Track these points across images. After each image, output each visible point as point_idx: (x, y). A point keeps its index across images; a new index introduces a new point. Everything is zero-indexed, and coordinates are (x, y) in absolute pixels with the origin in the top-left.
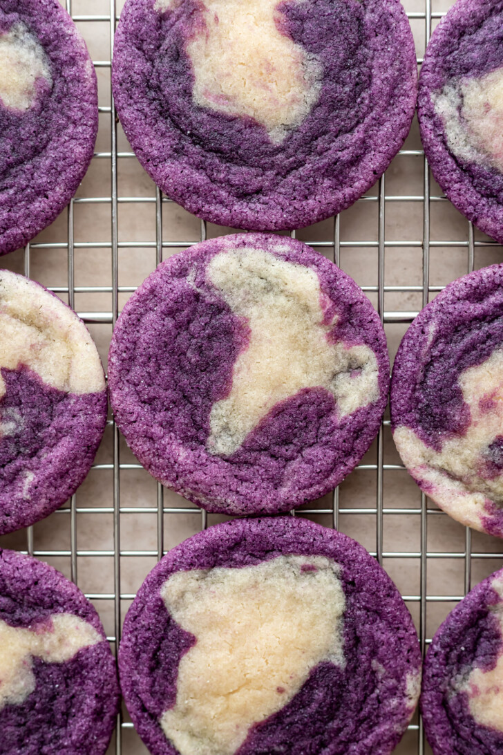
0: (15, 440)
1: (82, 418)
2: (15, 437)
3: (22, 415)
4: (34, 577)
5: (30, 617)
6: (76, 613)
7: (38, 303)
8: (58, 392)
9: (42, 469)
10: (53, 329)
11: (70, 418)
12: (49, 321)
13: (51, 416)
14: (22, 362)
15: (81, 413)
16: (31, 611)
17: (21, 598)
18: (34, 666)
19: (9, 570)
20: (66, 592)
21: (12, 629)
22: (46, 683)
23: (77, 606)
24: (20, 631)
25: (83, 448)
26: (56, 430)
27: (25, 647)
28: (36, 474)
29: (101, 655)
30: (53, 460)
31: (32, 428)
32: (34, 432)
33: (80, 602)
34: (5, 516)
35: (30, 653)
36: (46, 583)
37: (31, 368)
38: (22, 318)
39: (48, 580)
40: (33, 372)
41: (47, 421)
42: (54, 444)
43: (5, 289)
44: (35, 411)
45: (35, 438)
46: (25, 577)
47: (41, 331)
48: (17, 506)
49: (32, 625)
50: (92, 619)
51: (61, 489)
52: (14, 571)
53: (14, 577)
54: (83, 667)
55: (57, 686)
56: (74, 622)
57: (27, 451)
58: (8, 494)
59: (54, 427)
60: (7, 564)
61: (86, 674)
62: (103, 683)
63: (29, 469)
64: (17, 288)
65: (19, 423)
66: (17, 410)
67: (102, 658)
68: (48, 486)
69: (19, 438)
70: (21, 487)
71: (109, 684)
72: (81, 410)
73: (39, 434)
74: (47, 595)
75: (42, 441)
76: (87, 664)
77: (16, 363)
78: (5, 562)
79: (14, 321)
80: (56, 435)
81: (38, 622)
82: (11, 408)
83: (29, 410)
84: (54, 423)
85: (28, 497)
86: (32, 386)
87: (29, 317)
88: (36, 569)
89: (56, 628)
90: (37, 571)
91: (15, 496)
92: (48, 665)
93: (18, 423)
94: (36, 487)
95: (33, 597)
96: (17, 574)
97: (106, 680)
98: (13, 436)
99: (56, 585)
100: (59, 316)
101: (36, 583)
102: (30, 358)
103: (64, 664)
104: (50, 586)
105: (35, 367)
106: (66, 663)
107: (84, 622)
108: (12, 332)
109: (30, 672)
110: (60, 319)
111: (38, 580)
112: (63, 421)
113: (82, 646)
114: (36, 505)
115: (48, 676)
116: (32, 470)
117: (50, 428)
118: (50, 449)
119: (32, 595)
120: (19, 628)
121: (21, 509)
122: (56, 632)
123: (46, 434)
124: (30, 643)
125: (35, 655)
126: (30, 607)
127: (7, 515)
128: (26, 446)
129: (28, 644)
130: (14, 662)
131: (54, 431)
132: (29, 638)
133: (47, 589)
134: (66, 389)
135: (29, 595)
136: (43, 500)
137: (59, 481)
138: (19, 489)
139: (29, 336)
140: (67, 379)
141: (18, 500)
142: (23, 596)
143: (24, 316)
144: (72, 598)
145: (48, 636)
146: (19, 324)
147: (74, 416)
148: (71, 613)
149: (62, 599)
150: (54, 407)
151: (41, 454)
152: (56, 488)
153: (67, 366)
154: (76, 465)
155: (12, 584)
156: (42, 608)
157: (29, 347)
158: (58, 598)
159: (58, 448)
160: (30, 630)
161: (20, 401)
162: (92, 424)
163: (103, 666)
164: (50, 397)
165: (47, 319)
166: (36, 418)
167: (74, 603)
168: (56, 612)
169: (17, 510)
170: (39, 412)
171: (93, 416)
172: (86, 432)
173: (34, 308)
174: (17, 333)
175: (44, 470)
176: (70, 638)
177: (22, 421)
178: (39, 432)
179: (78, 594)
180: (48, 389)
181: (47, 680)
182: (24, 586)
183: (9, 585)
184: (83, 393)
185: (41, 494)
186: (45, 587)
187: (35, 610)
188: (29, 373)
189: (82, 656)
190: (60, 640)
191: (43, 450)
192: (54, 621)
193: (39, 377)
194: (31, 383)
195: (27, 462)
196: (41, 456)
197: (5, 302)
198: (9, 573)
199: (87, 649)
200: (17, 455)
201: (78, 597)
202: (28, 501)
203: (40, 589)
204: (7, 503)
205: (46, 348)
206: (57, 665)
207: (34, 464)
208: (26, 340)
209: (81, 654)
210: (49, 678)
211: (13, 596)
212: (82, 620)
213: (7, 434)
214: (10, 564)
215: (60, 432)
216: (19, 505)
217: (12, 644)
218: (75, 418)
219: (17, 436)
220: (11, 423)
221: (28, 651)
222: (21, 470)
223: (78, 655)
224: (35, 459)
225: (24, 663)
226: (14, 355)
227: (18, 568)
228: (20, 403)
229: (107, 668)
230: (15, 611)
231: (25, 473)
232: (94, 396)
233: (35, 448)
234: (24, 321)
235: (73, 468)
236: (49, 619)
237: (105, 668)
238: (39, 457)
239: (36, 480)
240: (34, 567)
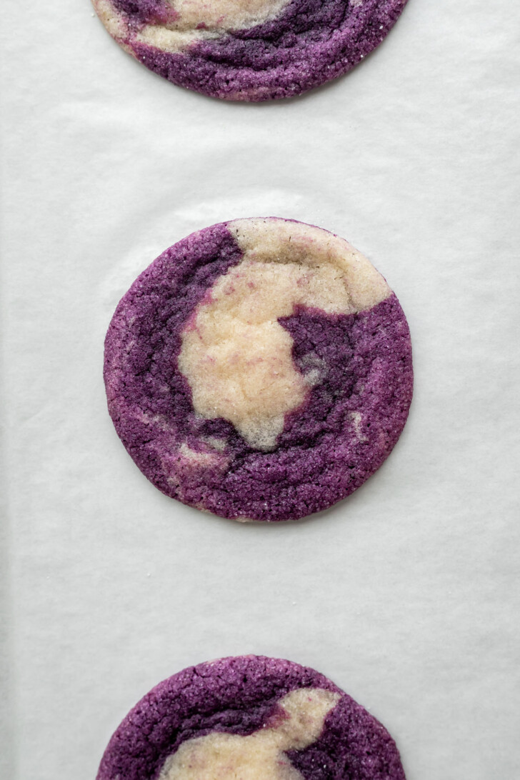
0: (325, 386)
1: (384, 333)
2: (324, 384)
3: (321, 357)
4: (240, 676)
5: (259, 717)
6: (300, 685)
7: (286, 236)
8: (347, 317)
9: (366, 404)
10: (312, 255)
11: (371, 337)
12: (305, 249)
13: (351, 344)
14: (296, 303)
15: (380, 328)
16: (256, 710)
17: (239, 702)
18: (292, 761)
19: (212, 683)
20: (279, 672)
21: (249, 737)
22: (312, 770)
23: (297, 679)
24: (258, 736)
25: (398, 363)
26: (362, 356)
27: (272, 747)
28: (362, 412)
29: (349, 712)
30: (374, 389)
31: (337, 366)
32: (341, 369)
33: (298, 673)
34: (350, 470)
35: (280, 750)
36: (254, 674)
37: (308, 305)
38: (275, 259)
39: (255, 671)
40: (312, 308)
41: (349, 351)
42: (367, 372)
43: (246, 237)
44: (332, 347)
45: (344, 375)
46: (231, 680)
47: (301, 264)
48: (357, 454)
49: (266, 722)
50: (319, 682)
51: (394, 416)
52: (217, 681)
53: (221, 687)
54: (338, 732)
55: (325, 766)
56: (304, 696)
57: (343, 391)
58: (342, 446)
59: (359, 355)
60: (207, 679)
61: (345, 738)
62: (368, 737)
63: (352, 410)
64: (257, 230)
65: (321, 366)
66: (312, 354)
67: (351, 714)
68: (380, 418)
69: (328, 382)
70: (352, 432)
71: (373, 735)
72: (378, 325)
73: (346, 369)
74: (262, 685)
75: (352, 375)
76: (341, 728)
77: (291, 308)
78: (203, 677)
79: (268, 265)
80: (364, 363)
81: (269, 716)
82: (307, 355)
83: (325, 349)
84: (358, 350)
85: (365, 438)
86: (317, 323)
87: (282, 254)
88: (237, 667)
89: (290, 712)
90: (239, 668)
91: (351, 444)
92: (305, 751)
93: (321, 368)
94: (369, 425)
95: (250, 695)
96: (221, 683)
97: (368, 733)
98: (322, 383)
99: (265, 670)
100: (313, 239)
101: (245, 680)
102: (302, 295)
103: (318, 741)
104: (259, 675)
105: (311, 302)
106: (320, 739)
107: (313, 690)
108: (273, 277)
109: (291, 769)
110: (315, 240)
111: (245, 675)
112: (366, 343)
113: (325, 714)
114: (376, 444)
115: (311, 762)
116: (356, 409)
117: (356, 358)
118: (365, 379)
119: (247, 694)
120: (254, 734)
121: (363, 454)
122: (292, 715)
123: (354, 365)
124: (275, 740)
125: (286, 749)
126: (254, 706)
127: (352, 468)
128: (339, 387)
129: (273, 742)
130: (271, 767)
131: (361, 359)
132: (271, 736)
133: (259, 679)
134: (354, 310)
135: (245, 695)
136: (382, 435)
137: (389, 409)
138: (351, 435)
139: (291, 273)
140: (350, 300)
141: (356, 446)
142: (241, 700)
143: (277, 255)
144: (287, 674)
145: (287, 723)
146: (275, 266)
147: (374, 334)
148: (296, 689)
149: (279, 680)
150: (350, 335)
151: (358, 389)
152: (388, 417)
153: (344, 287)
154: (398, 383)
155: (223, 695)
156: (265, 701)
157: (296, 285)
158: (274, 681)
159: (373, 374)
160: (267, 728)
161: (313, 344)
162: (396, 333)
163: (357, 721)
164: (341, 326)
165: (302, 248)
166: (336, 353)
167: (293, 677)
168: (281, 696)
169: (359, 457)
170: (337, 346)
171: (393, 324)
172: (394, 345)
173: (283, 242)
174: (278, 275)
175: (369, 403)
176: (309, 714)
177: (324, 363)
178: (346, 367)
179: (291, 666)
180: (336, 318)
181: (312, 767)
182: (236, 690)
183: (220, 698)
184: (372, 305)
185: (377, 430)
186: (255, 679)
187: (259, 707)
188: (308, 313)
189: (332, 723)
190: (301, 721)
191: (358, 384)
192: (284, 705)
193: (320, 311)
194: (315, 321)
195: (347, 403)
196: (359, 391)
197: (250, 251)
198: (213, 686)
199: (331, 714)
200: (333, 402)
201: (293, 669)
202: (366, 443)
203: (252, 683)
204: (346, 455)
205: (314, 278)
206: (313, 745)
207: (355, 402)
208: (290, 278)
209: (329, 721)
210: (313, 763)
211: (231, 706)
212: (309, 689)
213: (314, 384)
214: (209, 676)
215: (367, 357)
216: (359, 452)
217: (258, 752)
218: (377, 335)
219: (326, 381)
220: (313, 371)
221: (277, 750)
222: (344, 415)
223: (327, 724)
224: (353, 396)
225: (281, 763)
226: (286, 299)
227: (219, 676)
228: (314, 346)
229: (362, 721)
230: (242, 719)
231: (349, 415)
232: (385, 304)
233: (349, 385)
234: (279, 262)
235: (397, 388)
236: (278, 707)
237: (360, 722)
238: (357, 393)
239: (365, 418)
240: (234, 666)
